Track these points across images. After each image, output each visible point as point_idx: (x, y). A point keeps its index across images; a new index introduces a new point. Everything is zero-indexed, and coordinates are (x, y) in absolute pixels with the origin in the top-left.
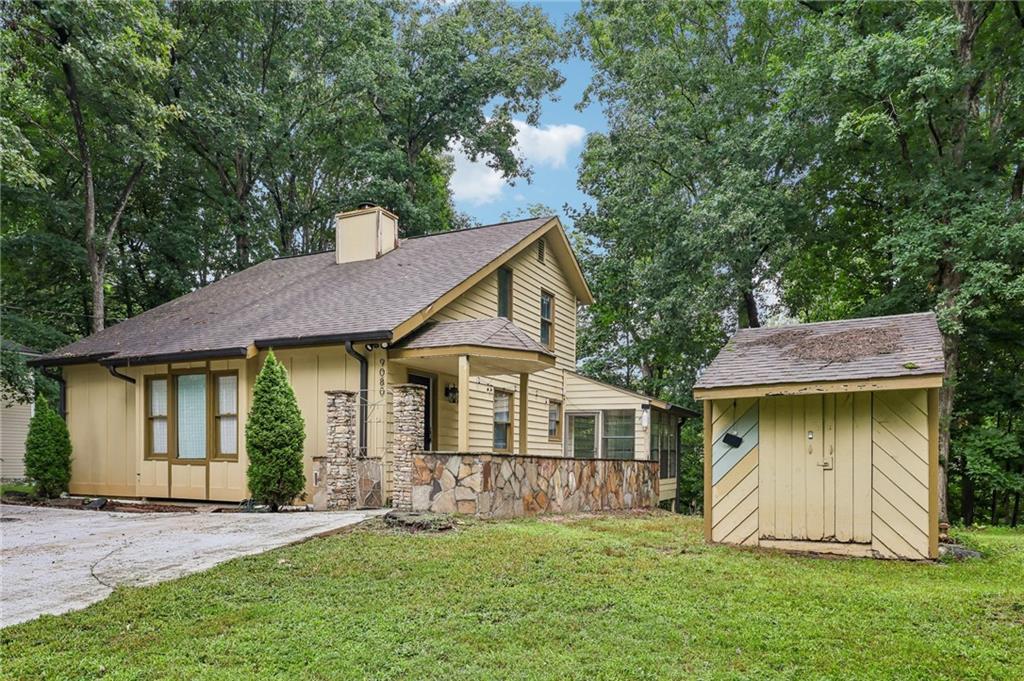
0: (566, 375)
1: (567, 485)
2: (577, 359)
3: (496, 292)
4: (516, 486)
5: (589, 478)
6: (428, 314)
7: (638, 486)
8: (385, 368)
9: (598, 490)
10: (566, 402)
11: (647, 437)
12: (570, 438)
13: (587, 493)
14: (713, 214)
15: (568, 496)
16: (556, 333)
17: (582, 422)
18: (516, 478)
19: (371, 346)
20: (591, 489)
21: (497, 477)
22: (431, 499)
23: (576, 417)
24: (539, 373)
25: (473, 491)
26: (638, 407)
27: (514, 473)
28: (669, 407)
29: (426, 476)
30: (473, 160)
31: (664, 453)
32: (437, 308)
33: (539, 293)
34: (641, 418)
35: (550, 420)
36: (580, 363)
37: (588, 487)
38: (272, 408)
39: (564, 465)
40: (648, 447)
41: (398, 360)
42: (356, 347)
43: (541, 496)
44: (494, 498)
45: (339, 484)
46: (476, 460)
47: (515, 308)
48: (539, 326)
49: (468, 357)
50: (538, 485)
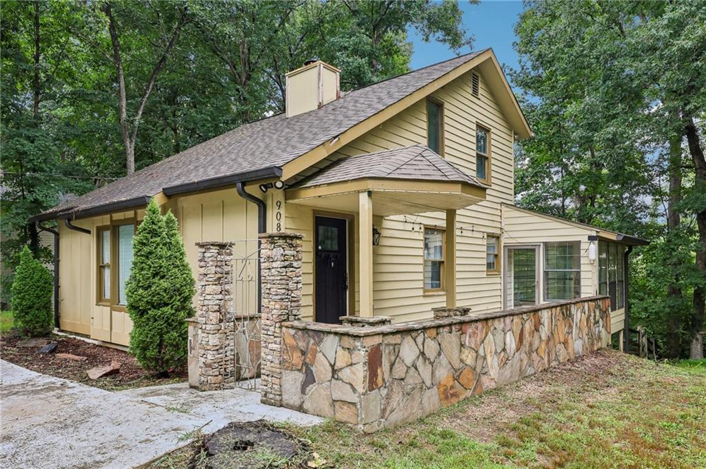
0: (504, 208)
1: (504, 350)
2: (515, 194)
3: (425, 126)
4: (425, 371)
5: (532, 334)
6: (334, 147)
7: (590, 328)
8: (282, 211)
9: (543, 346)
10: (505, 235)
11: (596, 270)
12: (510, 271)
13: (529, 353)
14: (662, 33)
15: (504, 364)
16: (493, 168)
17: (522, 258)
18: (425, 358)
19: (265, 186)
20: (535, 347)
21: (392, 365)
22: (303, 392)
23: (515, 250)
24: (473, 207)
25: (354, 390)
26: (585, 239)
27: (423, 354)
28: (621, 238)
29: (297, 359)
30: (427, 40)
31: (613, 284)
32: (345, 140)
33: (475, 128)
34: (587, 250)
35: (488, 254)
36: (519, 197)
37: (531, 345)
38: (149, 262)
39: (499, 325)
40: (596, 282)
41: (296, 201)
42: (248, 189)
43: (467, 376)
44: (388, 397)
45: (210, 357)
46: (358, 344)
47: (447, 142)
48: (474, 160)
49: (370, 193)
50: (462, 361)
